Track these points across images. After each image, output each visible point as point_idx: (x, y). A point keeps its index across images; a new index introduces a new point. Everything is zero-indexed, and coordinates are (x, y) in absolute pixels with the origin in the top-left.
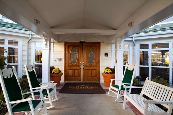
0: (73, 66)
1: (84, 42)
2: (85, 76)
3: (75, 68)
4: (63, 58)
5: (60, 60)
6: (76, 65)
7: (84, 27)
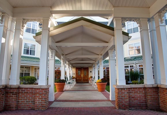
0: (79, 76)
1: (83, 67)
2: (83, 80)
3: (79, 77)
4: (75, 73)
5: (74, 74)
6: (80, 76)
7: (82, 61)
